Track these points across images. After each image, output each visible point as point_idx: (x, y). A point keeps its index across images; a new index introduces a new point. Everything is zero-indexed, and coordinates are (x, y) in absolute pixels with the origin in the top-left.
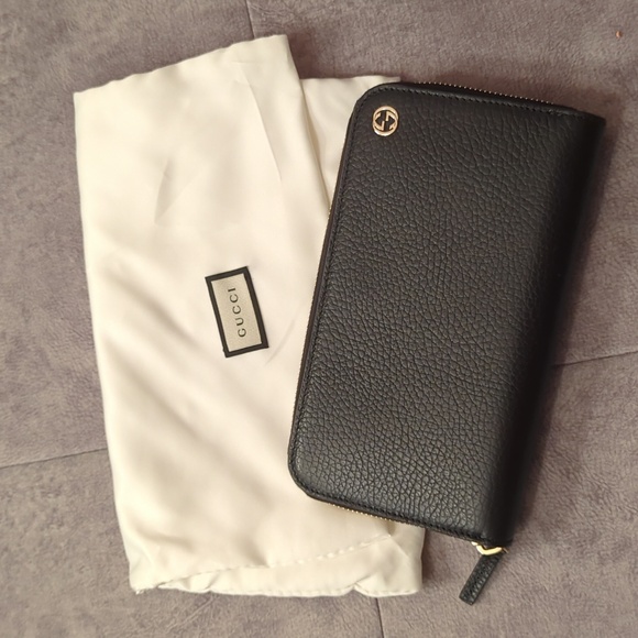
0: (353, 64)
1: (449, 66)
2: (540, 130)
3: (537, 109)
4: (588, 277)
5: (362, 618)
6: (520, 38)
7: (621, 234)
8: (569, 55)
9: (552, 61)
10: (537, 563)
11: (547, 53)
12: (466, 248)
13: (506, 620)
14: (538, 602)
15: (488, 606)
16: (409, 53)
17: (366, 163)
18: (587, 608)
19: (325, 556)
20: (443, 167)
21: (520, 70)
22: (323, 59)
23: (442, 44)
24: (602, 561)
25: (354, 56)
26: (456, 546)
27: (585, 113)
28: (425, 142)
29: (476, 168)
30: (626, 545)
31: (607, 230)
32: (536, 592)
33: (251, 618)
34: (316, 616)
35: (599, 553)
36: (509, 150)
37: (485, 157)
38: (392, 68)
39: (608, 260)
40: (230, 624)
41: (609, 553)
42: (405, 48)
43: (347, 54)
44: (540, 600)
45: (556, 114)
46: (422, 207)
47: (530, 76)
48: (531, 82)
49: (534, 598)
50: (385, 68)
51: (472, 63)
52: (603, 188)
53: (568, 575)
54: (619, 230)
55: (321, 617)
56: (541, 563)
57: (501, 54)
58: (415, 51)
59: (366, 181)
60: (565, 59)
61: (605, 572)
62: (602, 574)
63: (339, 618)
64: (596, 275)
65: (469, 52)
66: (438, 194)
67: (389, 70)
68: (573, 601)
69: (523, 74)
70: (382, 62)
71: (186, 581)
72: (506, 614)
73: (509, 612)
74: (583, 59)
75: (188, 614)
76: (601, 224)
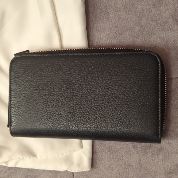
5: (67, 175)
7: (163, 36)
10: (130, 156)
13: (118, 176)
14: (129, 170)
15: (112, 171)
18: (147, 172)
19: (58, 156)
24: (153, 156)
26: (101, 149)
30: (162, 149)
32: (129, 166)
33: (28, 174)
34: (51, 174)
35: (152, 153)
40: (20, 176)
41: (155, 152)
44: (130, 169)
49: (128, 169)
53: (140, 160)
54: (162, 34)
55: (52, 174)
56: (131, 156)
61: (154, 159)
62: (153, 160)
63: (59, 174)
68: (142, 169)
71: (7, 162)
72: (118, 174)
73: (119, 174)
75: (6, 173)
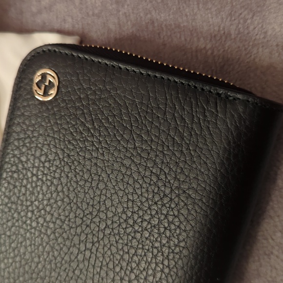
0: (39, 20)
1: (128, 29)
2: (207, 114)
3: (207, 88)
4: (253, 266)
6: (201, 6)
8: (251, 28)
9: (233, 32)
11: (228, 23)
12: (119, 234)
16: (91, 13)
17: (24, 127)
20: (100, 142)
21: (199, 39)
22: (13, 13)
23: (123, 6)
25: (40, 12)
27: (262, 99)
28: (83, 113)
29: (135, 148)
31: (277, 220)
36: (172, 133)
37: (145, 138)
38: (73, 26)
39: (275, 252)
42: (87, 7)
43: (34, 9)
45: (227, 97)
46: (77, 182)
47: (209, 46)
48: (209, 52)
50: (67, 26)
51: (151, 28)
52: (276, 174)
57: (180, 20)
58: (96, 11)
59: (24, 145)
60: (246, 32)
64: (261, 266)
65: (149, 16)
66: (93, 170)
67: (71, 29)
69: (202, 44)
70: (65, 20)
74: (266, 33)
76: (272, 213)
